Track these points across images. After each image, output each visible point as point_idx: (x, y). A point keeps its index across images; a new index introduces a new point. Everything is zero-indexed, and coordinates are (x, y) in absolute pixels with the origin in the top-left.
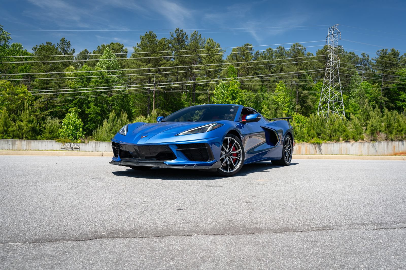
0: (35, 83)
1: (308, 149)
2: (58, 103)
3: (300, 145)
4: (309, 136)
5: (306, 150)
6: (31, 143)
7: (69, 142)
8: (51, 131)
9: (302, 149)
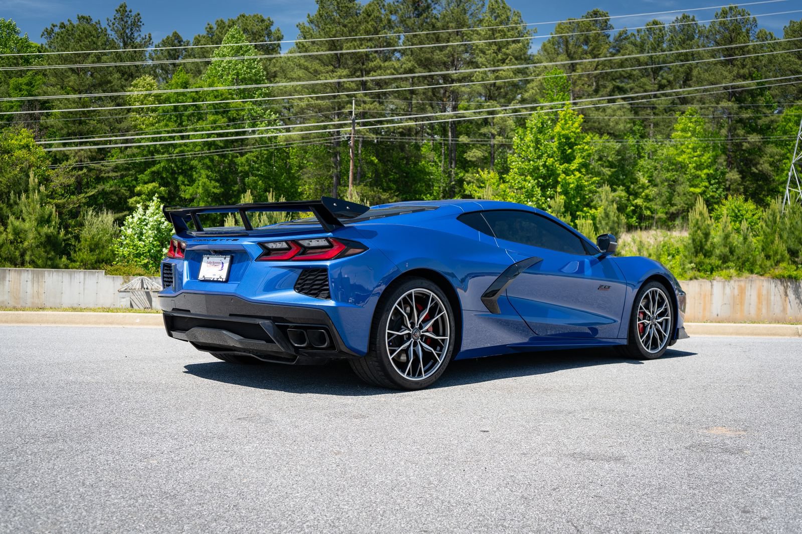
0: (51, 121)
1: (764, 292)
2: (108, 172)
3: (742, 284)
4: (768, 257)
5: (759, 296)
6: (43, 276)
7: (140, 275)
9: (748, 294)
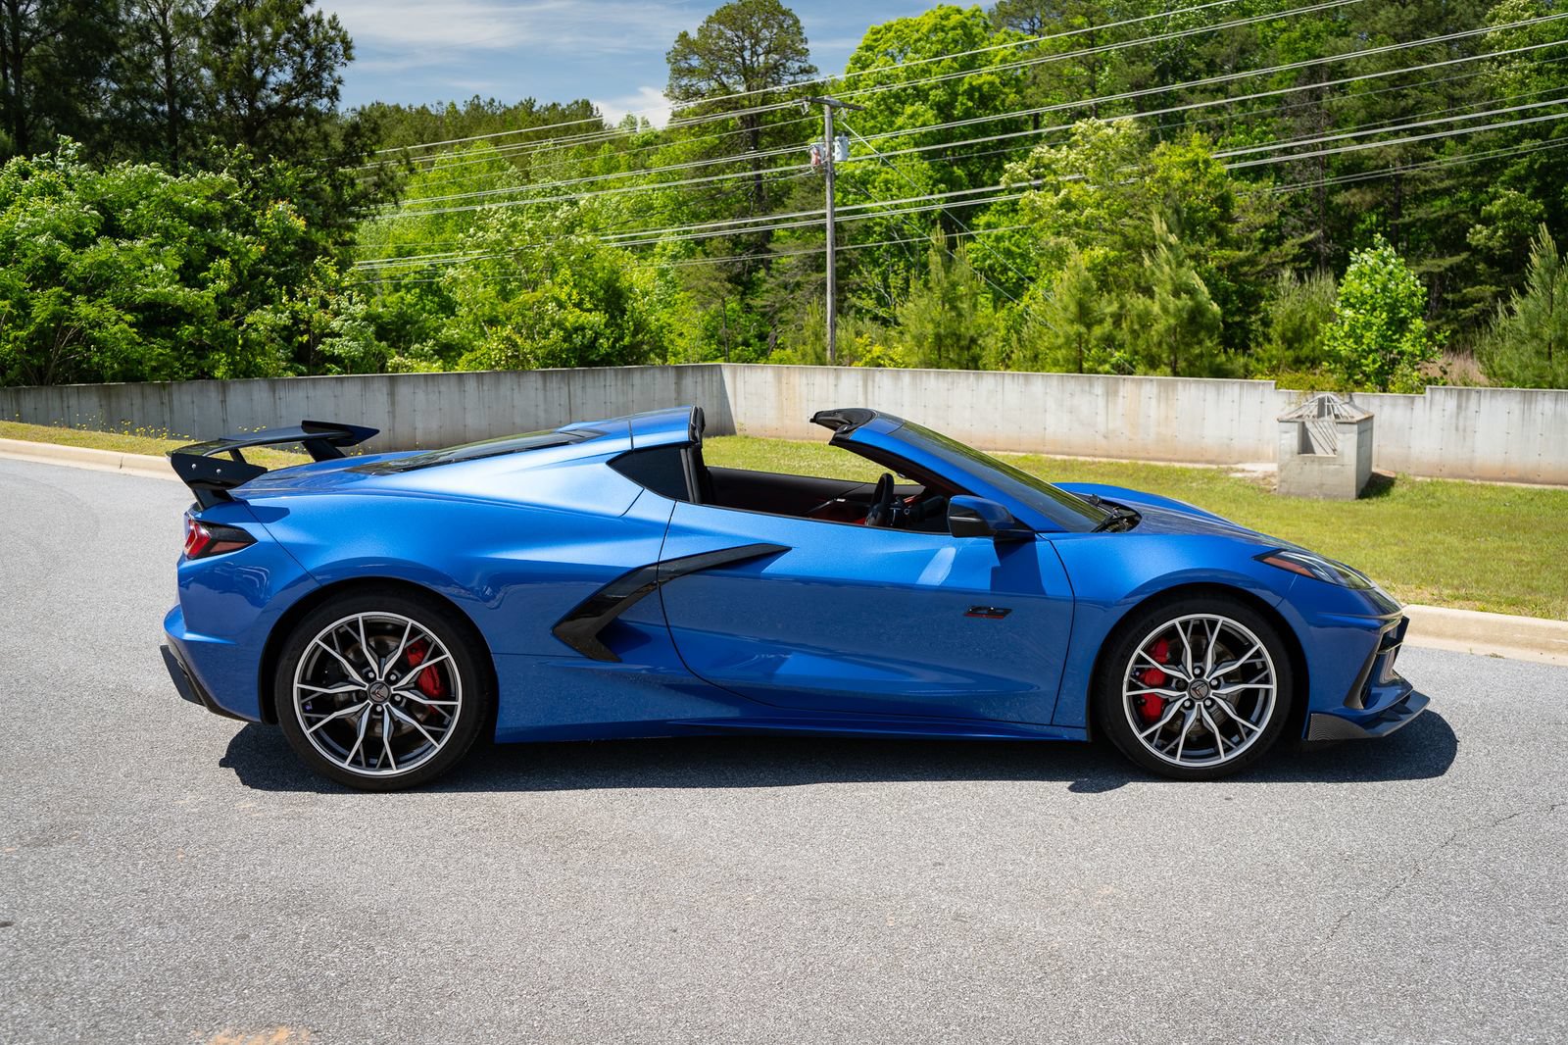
2: (1437, 181)
8: (1290, 334)
